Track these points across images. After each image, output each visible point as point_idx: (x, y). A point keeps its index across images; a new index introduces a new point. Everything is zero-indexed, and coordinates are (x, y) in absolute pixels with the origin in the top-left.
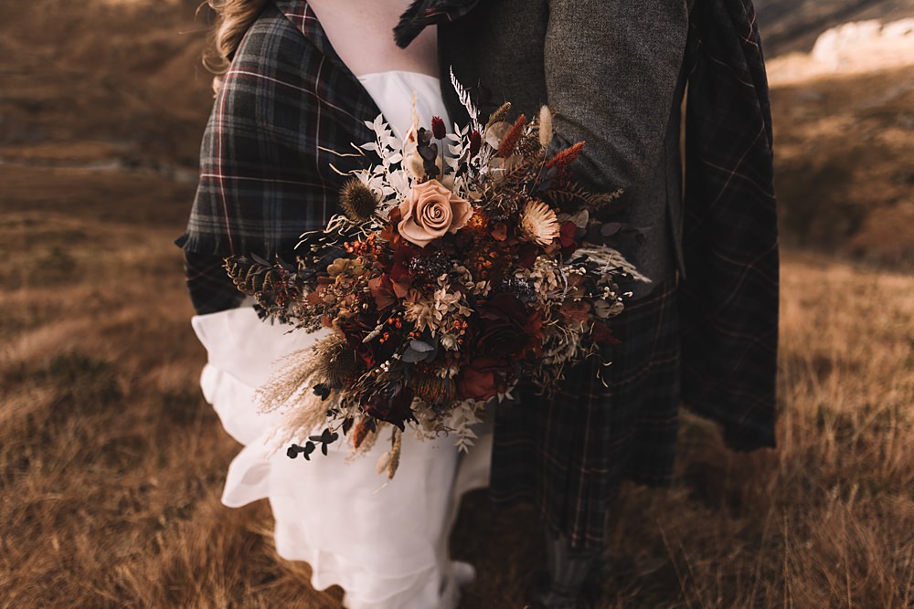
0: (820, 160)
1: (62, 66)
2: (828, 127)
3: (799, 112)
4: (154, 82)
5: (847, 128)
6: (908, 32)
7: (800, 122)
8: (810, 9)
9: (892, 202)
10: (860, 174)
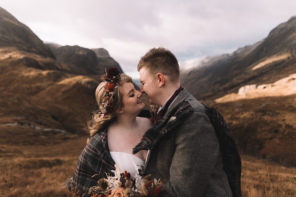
0: (246, 125)
1: (5, 93)
2: (246, 115)
3: (237, 110)
4: (34, 98)
5: (252, 115)
6: (265, 88)
7: (238, 113)
8: (235, 80)
9: (271, 139)
10: (259, 130)
